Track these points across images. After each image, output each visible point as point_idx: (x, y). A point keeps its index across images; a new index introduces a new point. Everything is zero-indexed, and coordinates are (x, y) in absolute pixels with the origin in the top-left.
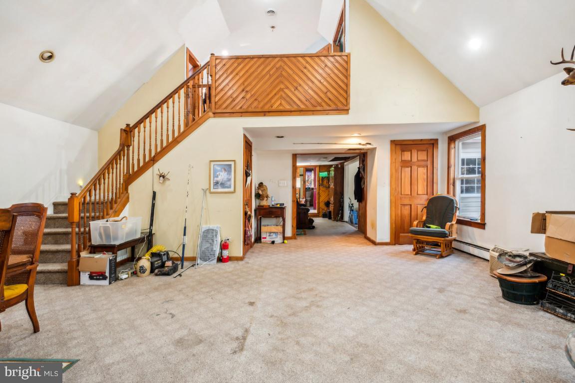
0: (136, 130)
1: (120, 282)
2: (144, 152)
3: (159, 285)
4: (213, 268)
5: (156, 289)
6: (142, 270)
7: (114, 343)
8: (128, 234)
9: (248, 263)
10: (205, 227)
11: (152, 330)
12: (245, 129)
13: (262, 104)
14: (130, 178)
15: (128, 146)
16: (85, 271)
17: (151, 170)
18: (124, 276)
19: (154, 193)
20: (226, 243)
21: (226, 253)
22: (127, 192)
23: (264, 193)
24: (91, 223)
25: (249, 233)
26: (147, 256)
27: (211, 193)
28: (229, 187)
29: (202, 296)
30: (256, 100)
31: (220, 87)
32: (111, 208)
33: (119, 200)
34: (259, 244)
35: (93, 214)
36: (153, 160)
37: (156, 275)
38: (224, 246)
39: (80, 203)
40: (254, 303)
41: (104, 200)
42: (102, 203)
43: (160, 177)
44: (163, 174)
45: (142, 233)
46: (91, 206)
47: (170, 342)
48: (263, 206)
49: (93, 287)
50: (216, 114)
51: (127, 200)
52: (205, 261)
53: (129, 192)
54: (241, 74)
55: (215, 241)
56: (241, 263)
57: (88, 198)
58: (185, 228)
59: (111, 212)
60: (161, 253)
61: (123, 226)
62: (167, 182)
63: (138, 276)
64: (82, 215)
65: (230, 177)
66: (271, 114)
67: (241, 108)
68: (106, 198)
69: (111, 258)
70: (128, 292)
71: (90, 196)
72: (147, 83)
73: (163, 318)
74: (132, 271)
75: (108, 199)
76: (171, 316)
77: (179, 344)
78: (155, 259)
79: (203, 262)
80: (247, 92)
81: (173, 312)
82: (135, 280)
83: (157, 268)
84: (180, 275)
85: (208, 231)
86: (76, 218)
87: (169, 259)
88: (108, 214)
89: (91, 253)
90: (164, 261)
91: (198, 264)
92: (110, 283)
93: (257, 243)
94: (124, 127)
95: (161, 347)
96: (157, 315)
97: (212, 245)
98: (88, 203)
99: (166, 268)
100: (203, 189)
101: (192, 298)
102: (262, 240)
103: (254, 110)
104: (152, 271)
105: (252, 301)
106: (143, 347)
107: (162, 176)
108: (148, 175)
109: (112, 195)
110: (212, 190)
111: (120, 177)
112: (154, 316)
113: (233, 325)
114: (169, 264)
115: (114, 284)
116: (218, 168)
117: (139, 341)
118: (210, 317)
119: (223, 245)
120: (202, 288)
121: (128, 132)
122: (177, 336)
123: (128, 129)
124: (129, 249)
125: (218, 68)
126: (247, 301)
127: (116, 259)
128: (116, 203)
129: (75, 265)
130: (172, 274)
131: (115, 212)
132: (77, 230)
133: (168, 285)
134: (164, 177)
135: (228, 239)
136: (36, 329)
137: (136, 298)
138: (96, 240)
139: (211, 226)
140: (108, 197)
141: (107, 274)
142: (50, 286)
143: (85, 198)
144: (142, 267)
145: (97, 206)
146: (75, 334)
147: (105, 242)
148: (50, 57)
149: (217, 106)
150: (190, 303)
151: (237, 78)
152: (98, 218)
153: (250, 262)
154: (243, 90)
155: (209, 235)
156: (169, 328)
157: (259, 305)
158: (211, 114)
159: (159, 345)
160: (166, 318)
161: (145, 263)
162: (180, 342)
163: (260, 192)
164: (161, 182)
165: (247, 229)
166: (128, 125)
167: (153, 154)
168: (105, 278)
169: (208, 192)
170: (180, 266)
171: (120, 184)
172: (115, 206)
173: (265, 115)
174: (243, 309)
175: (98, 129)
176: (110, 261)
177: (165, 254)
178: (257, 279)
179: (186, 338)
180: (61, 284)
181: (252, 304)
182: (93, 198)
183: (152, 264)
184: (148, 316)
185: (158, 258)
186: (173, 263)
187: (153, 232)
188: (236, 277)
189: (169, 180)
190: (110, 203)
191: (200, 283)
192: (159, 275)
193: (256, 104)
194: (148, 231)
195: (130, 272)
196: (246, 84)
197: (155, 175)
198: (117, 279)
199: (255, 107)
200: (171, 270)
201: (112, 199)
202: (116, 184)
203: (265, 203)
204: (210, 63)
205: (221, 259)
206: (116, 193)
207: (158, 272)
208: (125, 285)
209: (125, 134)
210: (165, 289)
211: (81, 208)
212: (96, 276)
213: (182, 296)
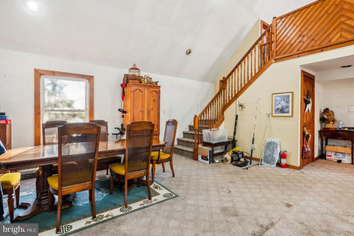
0: (228, 80)
1: (215, 164)
2: (232, 92)
3: (233, 171)
4: (272, 170)
5: (229, 173)
6: (226, 160)
7: (196, 195)
8: (220, 138)
9: (303, 173)
10: (268, 140)
11: (215, 195)
12: (302, 66)
13: (319, 42)
14: (225, 107)
15: (224, 90)
16: (200, 154)
17: (235, 101)
18: (217, 161)
19: (237, 116)
20: (284, 153)
21: (284, 161)
22: (223, 115)
23: (329, 117)
24: (203, 131)
25: (306, 149)
26: (231, 152)
27: (273, 116)
28: (288, 112)
29: (253, 187)
30: (312, 40)
31: (280, 39)
32: (215, 124)
33: (219, 119)
34: (323, 160)
35: (205, 126)
36: (237, 96)
37: (234, 165)
38: (283, 156)
39: (198, 120)
40: (291, 205)
41: (211, 119)
42: (210, 121)
43: (240, 106)
44: (241, 105)
45: (228, 139)
46: (204, 122)
47: (219, 206)
48: (328, 129)
49: (202, 163)
50: (277, 60)
51: (223, 119)
52: (267, 163)
53: (224, 115)
54: (298, 24)
55: (275, 151)
56: (297, 171)
57: (202, 118)
58: (253, 139)
59: (214, 125)
60: (238, 152)
61: (217, 134)
62: (244, 109)
63: (224, 163)
64: (200, 126)
65: (288, 105)
66: (329, 48)
67: (298, 50)
68: (212, 118)
69: (210, 150)
70: (215, 170)
71: (204, 117)
72: (237, 51)
73: (224, 191)
74: (222, 159)
75: (213, 118)
76: (229, 191)
77: (223, 211)
78: (235, 155)
79: (266, 164)
80: (304, 36)
81: (231, 189)
82: (222, 164)
83: (235, 161)
84: (247, 169)
85: (270, 143)
86: (197, 128)
87: (243, 157)
88: (213, 127)
89: (203, 146)
90: (240, 157)
91: (261, 164)
92: (210, 163)
93: (322, 159)
94: (222, 79)
95: (213, 207)
96: (222, 188)
97: (273, 153)
98: (203, 121)
99: (239, 162)
100: (267, 114)
101: (247, 185)
102: (327, 157)
103: (311, 49)
104: (232, 162)
105: (290, 204)
106: (206, 203)
107: (241, 106)
108: (234, 105)
109: (215, 116)
110: (274, 114)
111: (219, 107)
112: (220, 188)
113: (264, 215)
114: (242, 160)
115: (212, 164)
116: (279, 99)
117: (206, 199)
118: (251, 202)
119: (282, 154)
120: (256, 181)
121: (224, 82)
122: (226, 205)
123: (224, 80)
124: (224, 147)
125: (279, 26)
126: (285, 202)
127: (213, 151)
128: (217, 121)
129: (196, 150)
130: (242, 167)
131: (216, 126)
132: (197, 133)
133: (237, 173)
134: (242, 106)
135: (286, 151)
136: (174, 176)
137: (217, 175)
138: (205, 140)
139: (273, 140)
140: (213, 117)
141: (208, 158)
142: (188, 158)
143: (201, 118)
144: (226, 158)
145: (207, 122)
146: (184, 183)
147: (208, 141)
148: (190, 52)
149: (278, 54)
150: (244, 188)
151: (295, 27)
152: (207, 128)
153: (305, 172)
154: (300, 36)
155: (270, 146)
156: (223, 198)
157: (295, 209)
158: (273, 61)
159: (213, 206)
160: (225, 192)
161: (228, 156)
162: (224, 210)
163: (326, 117)
164: (240, 109)
165: (305, 146)
166: (224, 78)
167: (236, 92)
168: (207, 160)
169: (271, 115)
170: (249, 163)
171: (219, 111)
172: (216, 122)
173: (322, 51)
174: (279, 207)
175: (213, 82)
176: (210, 151)
177: (240, 154)
178: (305, 188)
179: (229, 209)
180: (192, 158)
181: (288, 206)
182: (205, 118)
183: (232, 158)
184: (217, 187)
185: (236, 155)
186: (245, 160)
187: (235, 139)
188: (286, 181)
189: (245, 108)
190: (214, 121)
191: (257, 177)
192: (235, 165)
193: (312, 43)
194: (232, 138)
195: (220, 160)
196: (302, 30)
197: (237, 105)
198: (213, 162)
199: (312, 46)
200: (241, 164)
201: (215, 118)
202: (217, 111)
203: (330, 126)
204: (272, 25)
205: (279, 165)
206: (217, 116)
207: (235, 163)
208: (216, 166)
209: (222, 83)
210: (235, 174)
211: (199, 123)
212: (204, 158)
213: (241, 182)
